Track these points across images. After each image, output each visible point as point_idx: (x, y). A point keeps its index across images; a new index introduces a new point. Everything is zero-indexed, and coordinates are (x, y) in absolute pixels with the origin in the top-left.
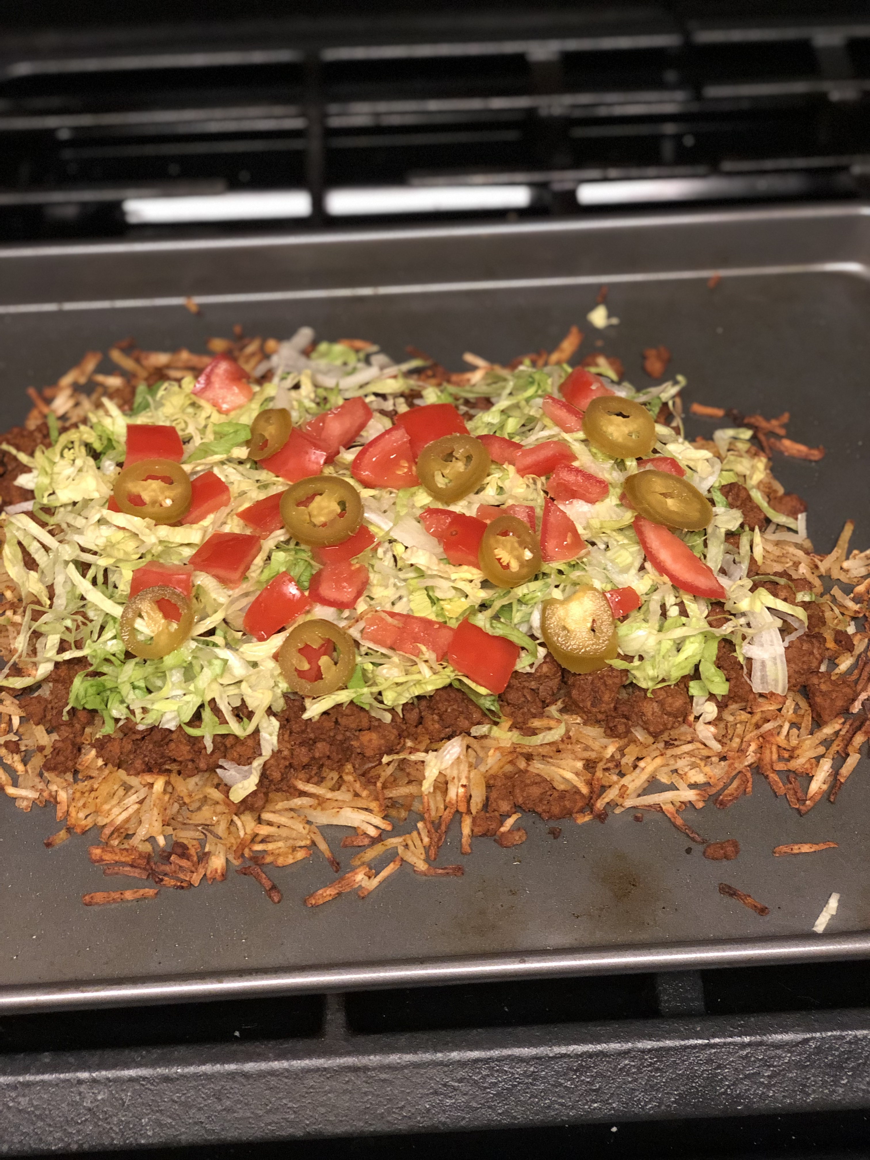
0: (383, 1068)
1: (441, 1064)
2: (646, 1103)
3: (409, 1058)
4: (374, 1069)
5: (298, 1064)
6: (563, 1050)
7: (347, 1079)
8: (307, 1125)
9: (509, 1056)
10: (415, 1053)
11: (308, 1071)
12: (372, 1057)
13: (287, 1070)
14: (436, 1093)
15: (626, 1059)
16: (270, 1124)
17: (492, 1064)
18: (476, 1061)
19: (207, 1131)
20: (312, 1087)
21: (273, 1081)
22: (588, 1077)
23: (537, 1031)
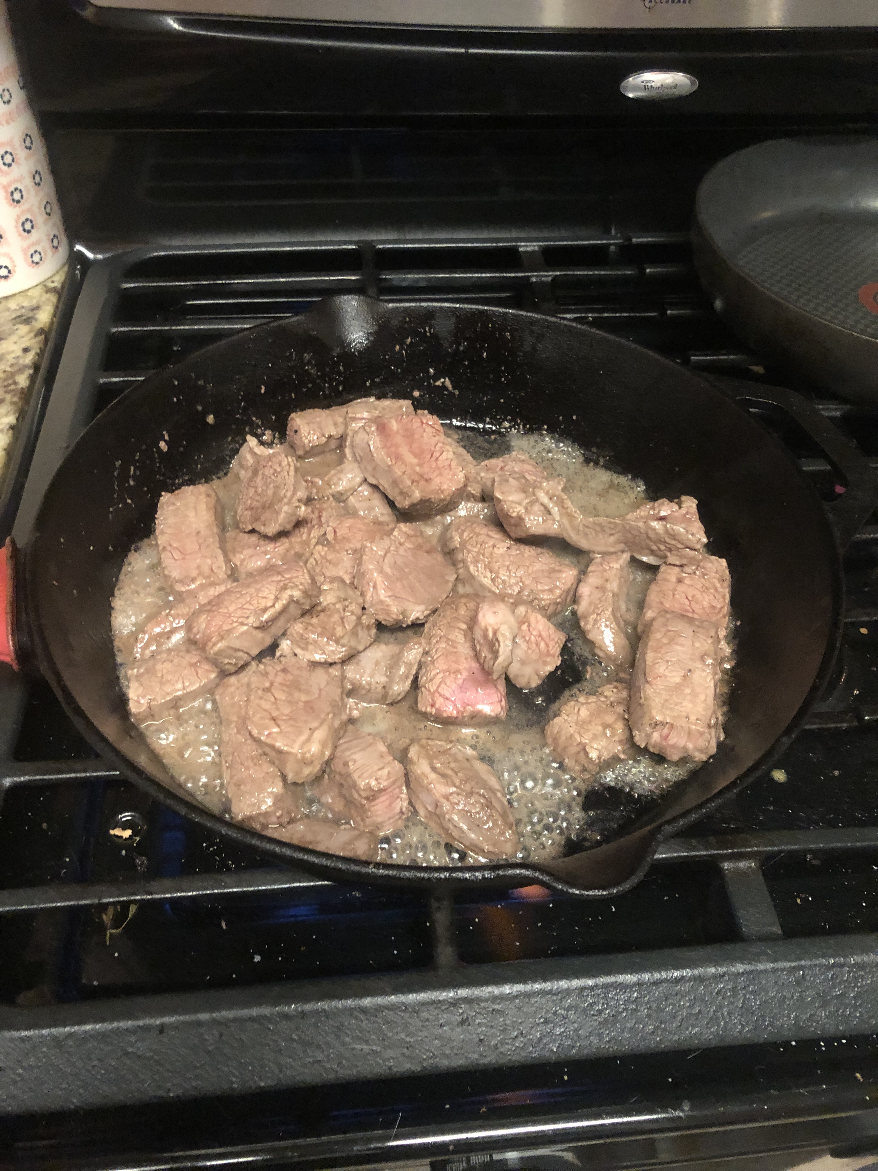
0: (495, 999)
1: (550, 992)
2: (743, 1027)
3: (519, 988)
4: (487, 1000)
5: (412, 997)
6: (664, 975)
7: (461, 1011)
8: (425, 1060)
9: (613, 983)
10: (525, 982)
11: (424, 1004)
12: (484, 988)
13: (403, 1003)
14: (546, 1022)
15: (721, 983)
16: (388, 1060)
17: (599, 992)
18: (582, 989)
19: (326, 1069)
20: (427, 1020)
21: (390, 1015)
22: (687, 1001)
23: (636, 957)
